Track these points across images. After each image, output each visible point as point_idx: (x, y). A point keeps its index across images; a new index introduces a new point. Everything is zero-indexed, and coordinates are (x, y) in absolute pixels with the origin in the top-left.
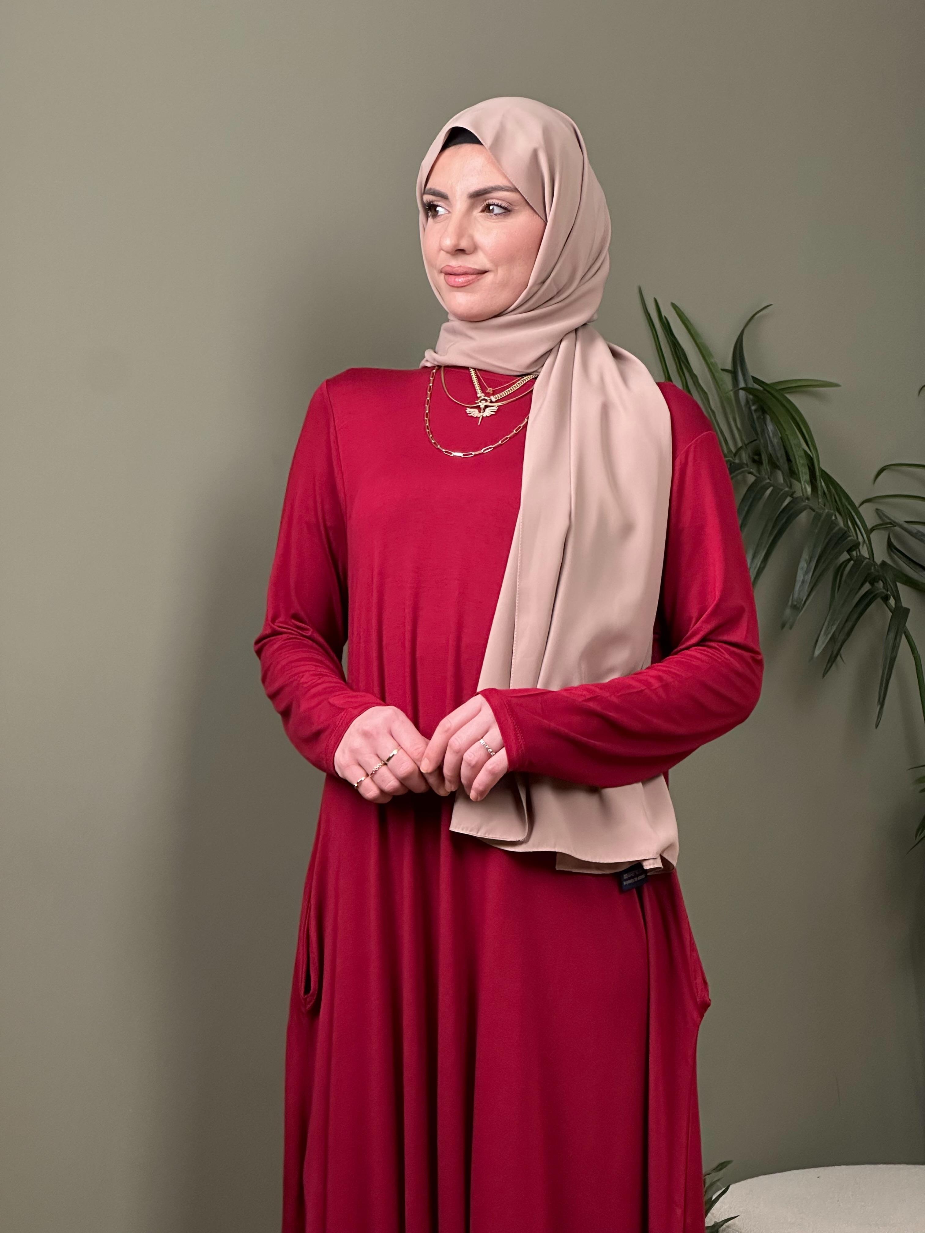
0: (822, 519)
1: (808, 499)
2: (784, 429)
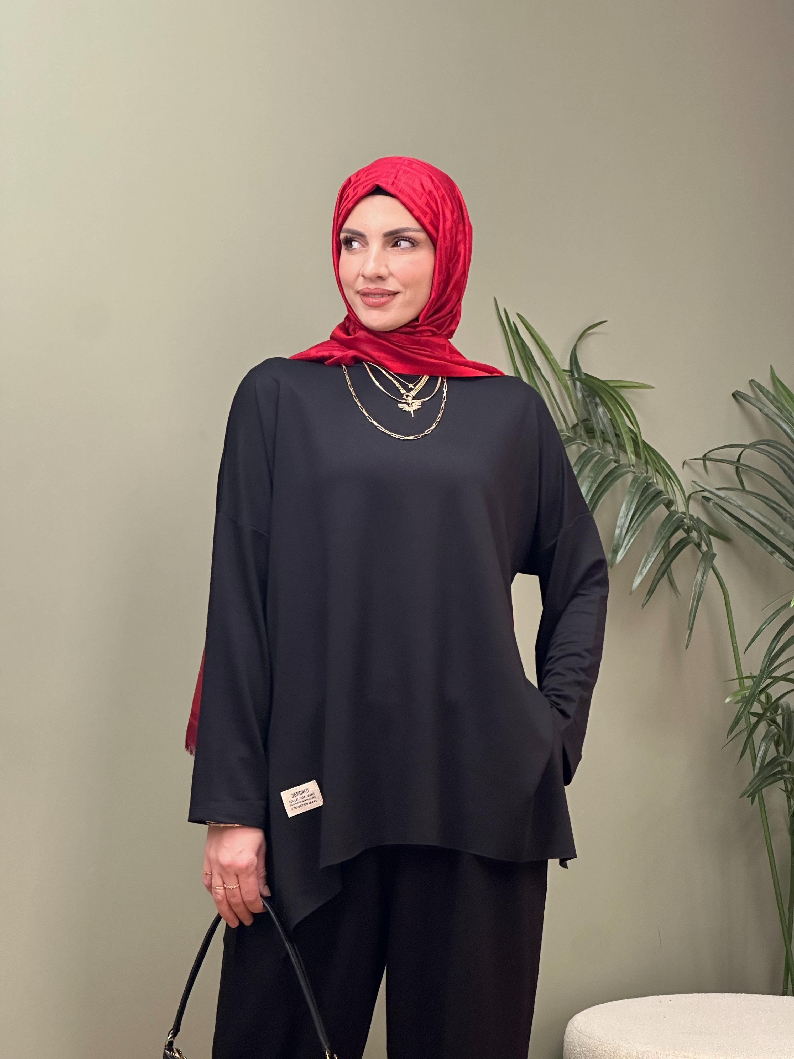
0: (641, 480)
1: (633, 466)
2: (613, 413)
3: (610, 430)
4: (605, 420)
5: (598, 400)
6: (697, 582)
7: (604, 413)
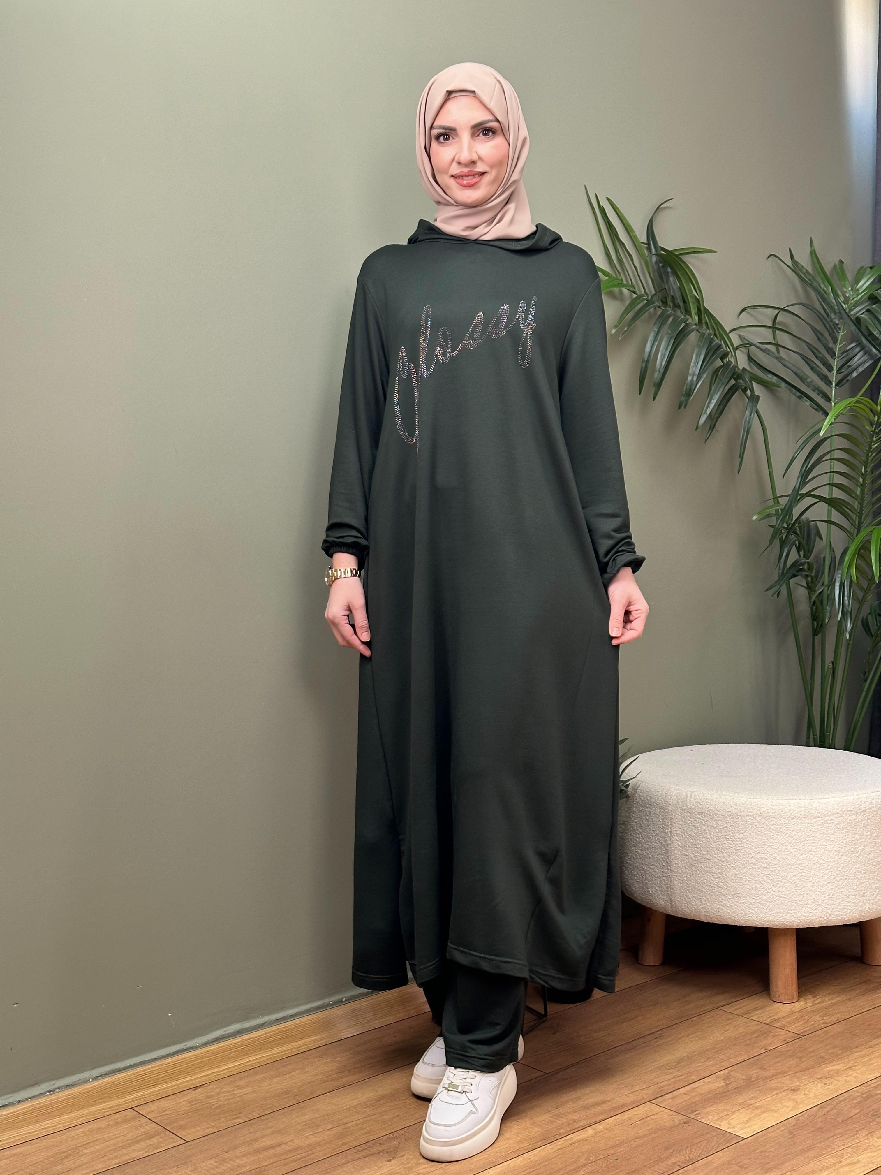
0: (705, 336)
1: (696, 324)
2: (681, 281)
3: (678, 295)
4: (675, 287)
5: (669, 270)
6: (746, 419)
7: (674, 281)
